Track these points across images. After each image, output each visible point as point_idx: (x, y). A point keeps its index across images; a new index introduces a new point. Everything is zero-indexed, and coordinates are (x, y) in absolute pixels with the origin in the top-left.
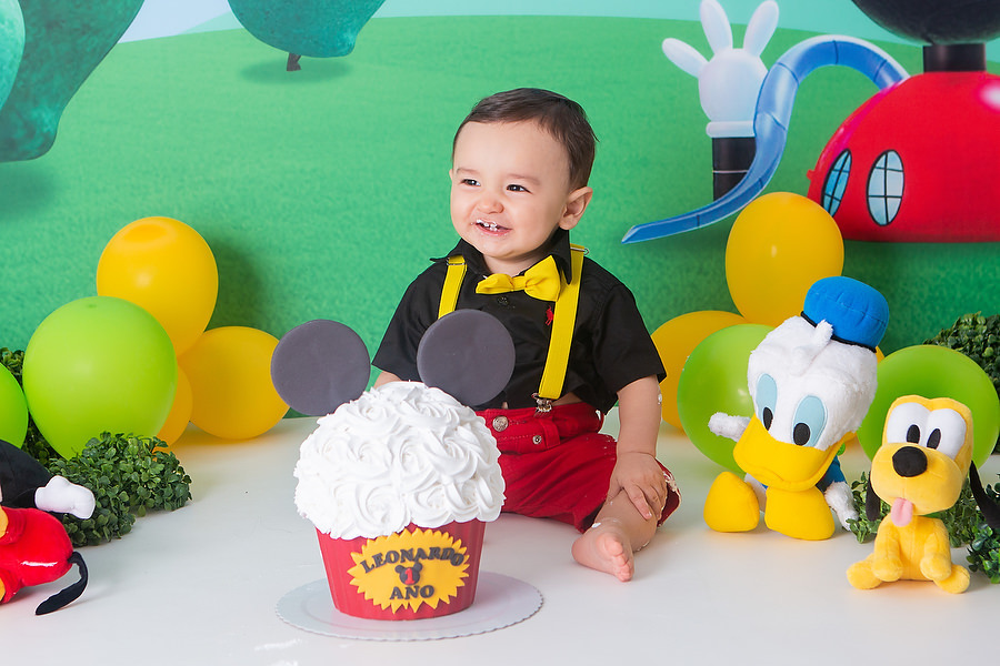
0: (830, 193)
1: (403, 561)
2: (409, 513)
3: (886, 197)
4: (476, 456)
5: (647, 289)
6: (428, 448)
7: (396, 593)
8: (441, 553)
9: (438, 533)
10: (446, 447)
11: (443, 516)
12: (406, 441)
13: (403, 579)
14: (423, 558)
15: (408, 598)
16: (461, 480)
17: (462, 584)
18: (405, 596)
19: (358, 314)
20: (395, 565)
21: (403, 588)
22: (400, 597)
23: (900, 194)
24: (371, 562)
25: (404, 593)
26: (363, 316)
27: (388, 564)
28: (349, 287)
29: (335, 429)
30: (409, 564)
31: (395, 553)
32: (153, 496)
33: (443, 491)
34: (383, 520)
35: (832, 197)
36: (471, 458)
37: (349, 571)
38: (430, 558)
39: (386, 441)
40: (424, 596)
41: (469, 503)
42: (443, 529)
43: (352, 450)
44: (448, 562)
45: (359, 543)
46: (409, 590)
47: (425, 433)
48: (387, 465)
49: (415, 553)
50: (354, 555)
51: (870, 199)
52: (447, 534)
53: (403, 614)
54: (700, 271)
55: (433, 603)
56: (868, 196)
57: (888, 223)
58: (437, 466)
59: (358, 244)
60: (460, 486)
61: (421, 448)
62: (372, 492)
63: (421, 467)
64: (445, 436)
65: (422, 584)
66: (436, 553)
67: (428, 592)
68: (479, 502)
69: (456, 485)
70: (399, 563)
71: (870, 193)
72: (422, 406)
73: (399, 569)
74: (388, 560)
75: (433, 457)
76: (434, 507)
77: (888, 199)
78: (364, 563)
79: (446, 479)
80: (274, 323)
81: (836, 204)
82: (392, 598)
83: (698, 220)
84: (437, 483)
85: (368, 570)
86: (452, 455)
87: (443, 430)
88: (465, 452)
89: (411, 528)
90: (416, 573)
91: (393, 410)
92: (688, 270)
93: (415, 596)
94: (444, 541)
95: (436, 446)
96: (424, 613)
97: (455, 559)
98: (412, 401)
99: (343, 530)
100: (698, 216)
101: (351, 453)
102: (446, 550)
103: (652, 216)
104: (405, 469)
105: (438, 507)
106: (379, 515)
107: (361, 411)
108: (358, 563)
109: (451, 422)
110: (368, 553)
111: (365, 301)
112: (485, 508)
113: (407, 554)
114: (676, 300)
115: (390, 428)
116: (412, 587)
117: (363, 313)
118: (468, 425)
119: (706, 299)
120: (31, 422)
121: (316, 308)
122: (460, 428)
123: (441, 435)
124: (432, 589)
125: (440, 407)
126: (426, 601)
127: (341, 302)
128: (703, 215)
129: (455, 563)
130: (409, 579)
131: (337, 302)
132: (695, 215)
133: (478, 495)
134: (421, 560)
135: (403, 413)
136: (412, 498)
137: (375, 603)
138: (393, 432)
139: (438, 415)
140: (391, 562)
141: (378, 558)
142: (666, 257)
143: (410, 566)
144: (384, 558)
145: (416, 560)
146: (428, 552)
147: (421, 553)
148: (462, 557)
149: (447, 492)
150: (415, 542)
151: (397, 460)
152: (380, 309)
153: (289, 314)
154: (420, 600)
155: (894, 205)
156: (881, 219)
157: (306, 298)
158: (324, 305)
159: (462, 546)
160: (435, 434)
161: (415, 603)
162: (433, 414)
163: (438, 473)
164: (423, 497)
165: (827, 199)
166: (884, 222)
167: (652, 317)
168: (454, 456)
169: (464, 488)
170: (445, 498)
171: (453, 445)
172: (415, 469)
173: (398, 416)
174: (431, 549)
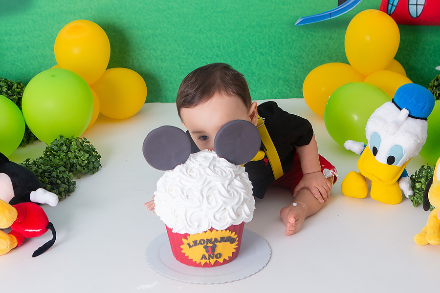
0: (392, 3)
1: (207, 244)
2: (210, 223)
3: (417, 5)
4: (242, 194)
5: (306, 46)
6: (220, 193)
7: (204, 257)
8: (225, 239)
9: (224, 231)
10: (228, 191)
11: (227, 224)
12: (210, 189)
13: (207, 252)
14: (217, 242)
15: (209, 259)
16: (236, 207)
17: (235, 251)
18: (208, 258)
19: (174, 57)
20: (203, 246)
21: (207, 255)
22: (206, 258)
23: (424, 4)
24: (192, 244)
25: (207, 257)
26: (176, 58)
27: (200, 245)
28: (170, 45)
29: (174, 179)
30: (210, 245)
31: (204, 240)
32: (84, 169)
33: (227, 213)
34: (198, 227)
35: (392, 5)
36: (240, 194)
37: (181, 247)
38: (220, 242)
39: (200, 189)
40: (217, 258)
41: (239, 217)
42: (226, 229)
43: (183, 193)
44: (229, 242)
45: (186, 236)
46: (210, 256)
47: (219, 185)
48: (200, 202)
49: (213, 240)
50: (184, 240)
51: (410, 6)
52: (228, 231)
53: (207, 265)
54: (330, 38)
55: (221, 260)
56: (409, 5)
57: (417, 17)
59: (174, 25)
60: (235, 210)
61: (216, 192)
62: (193, 214)
63: (217, 202)
64: (228, 186)
66: (223, 239)
67: (218, 256)
68: (244, 215)
69: (233, 210)
70: (205, 244)
71: (410, 3)
72: (217, 169)
73: (206, 247)
74: (200, 243)
76: (223, 220)
77: (418, 6)
78: (189, 244)
79: (228, 208)
80: (135, 61)
81: (394, 8)
82: (202, 259)
83: (330, 15)
84: (225, 209)
85: (190, 247)
87: (227, 182)
88: (237, 193)
89: (212, 229)
90: (213, 248)
91: (202, 171)
92: (325, 38)
93: (213, 258)
94: (228, 234)
95: (224, 192)
96: (217, 264)
98: (212, 167)
99: (178, 229)
100: (330, 13)
101: (182, 194)
102: (227, 237)
103: (309, 13)
104: (209, 203)
105: (224, 220)
106: (196, 224)
107: (187, 171)
108: (185, 243)
109: (231, 178)
110: (190, 240)
111: (177, 51)
112: (246, 217)
113: (209, 241)
114: (319, 51)
115: (202, 182)
116: (211, 254)
117: (176, 56)
118: (238, 178)
119: (333, 51)
120: (26, 126)
121: (155, 54)
122: (234, 179)
123: (226, 185)
124: (221, 255)
125: (225, 170)
126: (218, 260)
127: (166, 51)
128: (333, 13)
129: (232, 243)
130: (210, 252)
131: (164, 52)
132: (329, 13)
133: (243, 211)
134: (216, 243)
135: (208, 175)
136: (212, 216)
137: (193, 261)
138: (203, 185)
139: (224, 174)
140: (202, 244)
141: (195, 242)
142: (315, 32)
143: (211, 246)
144: (198, 242)
145: (213, 243)
146: (219, 239)
147: (216, 240)
148: (235, 239)
149: (229, 213)
150: (212, 236)
151: (205, 199)
152: (184, 55)
153: (142, 57)
154: (215, 259)
155: (420, 8)
156: (414, 14)
157: (150, 50)
158: (158, 52)
159: (235, 234)
160: (223, 185)
161: (213, 261)
162: (222, 174)
163: (225, 205)
164: (217, 216)
165: (390, 6)
166: (415, 16)
167: (307, 58)
168: (232, 195)
169: (237, 210)
170: (228, 216)
171: (232, 190)
172: (214, 203)
173: (205, 176)
174: (221, 238)
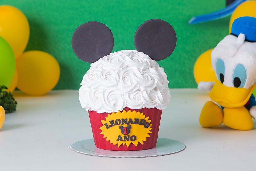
1: (123, 124)
2: (125, 102)
4: (156, 80)
6: (135, 74)
7: (120, 138)
8: (140, 121)
9: (138, 113)
10: (143, 75)
12: (125, 72)
13: (122, 132)
15: (125, 141)
16: (149, 89)
17: (149, 136)
18: (123, 140)
20: (119, 126)
21: (122, 136)
22: (121, 140)
24: (109, 124)
25: (123, 138)
27: (116, 125)
29: (97, 67)
30: (125, 125)
31: (119, 120)
33: (141, 94)
36: (154, 81)
37: (100, 128)
38: (135, 123)
40: (132, 140)
41: (152, 100)
42: (140, 111)
44: (142, 126)
46: (125, 137)
47: (134, 69)
48: (116, 81)
49: (128, 121)
50: (102, 121)
53: (123, 148)
55: (136, 143)
58: (138, 82)
60: (149, 92)
61: (132, 75)
62: (110, 93)
63: (132, 83)
64: (142, 71)
65: (131, 135)
66: (137, 121)
67: (133, 138)
68: (157, 100)
69: (147, 92)
70: (121, 125)
72: (134, 58)
73: (121, 128)
74: (116, 123)
75: (136, 78)
76: (137, 100)
78: (106, 124)
79: (142, 89)
82: (118, 140)
84: (138, 90)
85: (108, 127)
86: (145, 79)
87: (142, 68)
88: (151, 78)
89: (126, 109)
91: (121, 59)
93: (128, 140)
95: (139, 74)
96: (132, 148)
97: (146, 125)
98: (130, 56)
101: (102, 76)
102: (142, 120)
104: (124, 83)
106: (112, 103)
107: (108, 60)
108: (103, 124)
109: (146, 65)
113: (124, 121)
116: (127, 136)
122: (150, 68)
123: (141, 70)
126: (133, 142)
130: (125, 132)
133: (157, 97)
134: (131, 124)
135: (125, 60)
136: (127, 96)
137: (111, 142)
138: (120, 67)
139: (141, 62)
140: (118, 124)
141: (112, 122)
144: (114, 122)
145: (128, 124)
146: (134, 121)
147: (131, 121)
148: (149, 124)
149: (142, 94)
151: (121, 79)
154: (130, 142)
159: (149, 119)
160: (139, 69)
161: (128, 143)
162: (139, 62)
163: (139, 86)
164: (132, 96)
168: (146, 79)
169: (150, 93)
170: (142, 97)
171: (146, 75)
172: (129, 83)
173: (123, 61)
174: (135, 119)
